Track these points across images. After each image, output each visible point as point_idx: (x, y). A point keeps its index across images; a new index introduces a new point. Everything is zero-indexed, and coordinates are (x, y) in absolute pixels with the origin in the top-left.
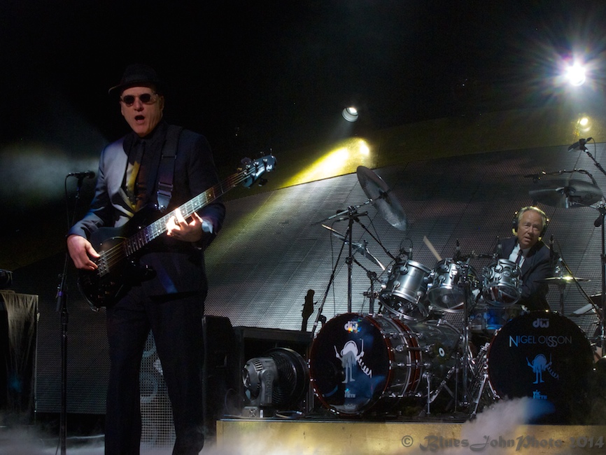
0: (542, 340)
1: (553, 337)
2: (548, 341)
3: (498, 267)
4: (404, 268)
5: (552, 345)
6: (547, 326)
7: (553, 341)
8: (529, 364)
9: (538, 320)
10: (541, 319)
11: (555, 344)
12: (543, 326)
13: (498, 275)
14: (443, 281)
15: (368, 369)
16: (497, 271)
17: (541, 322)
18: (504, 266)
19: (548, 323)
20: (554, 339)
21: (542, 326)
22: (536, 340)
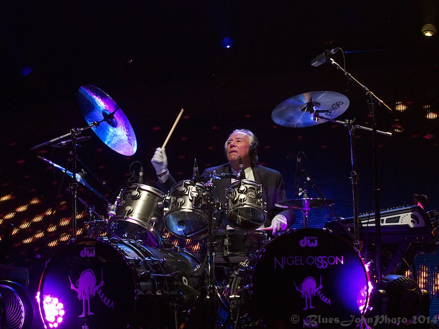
0: (311, 261)
1: (322, 258)
2: (318, 262)
3: (242, 188)
4: (135, 193)
5: (322, 267)
6: (315, 244)
7: (322, 262)
8: (297, 289)
9: (305, 238)
10: (309, 238)
11: (325, 265)
13: (242, 196)
14: (183, 204)
15: (109, 301)
16: (242, 192)
17: (309, 241)
18: (248, 186)
19: (316, 241)
20: (324, 259)
21: (310, 245)
22: (304, 261)
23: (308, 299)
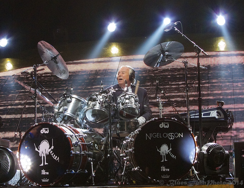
0: (165, 135)
1: (171, 134)
2: (169, 136)
3: (127, 96)
4: (69, 99)
5: (171, 138)
7: (171, 136)
8: (158, 150)
9: (162, 123)
10: (164, 123)
11: (173, 138)
12: (166, 127)
13: (127, 101)
14: (95, 105)
15: (56, 156)
16: (127, 99)
17: (164, 125)
18: (130, 96)
19: (168, 125)
20: (172, 134)
22: (162, 135)
23: (164, 156)
